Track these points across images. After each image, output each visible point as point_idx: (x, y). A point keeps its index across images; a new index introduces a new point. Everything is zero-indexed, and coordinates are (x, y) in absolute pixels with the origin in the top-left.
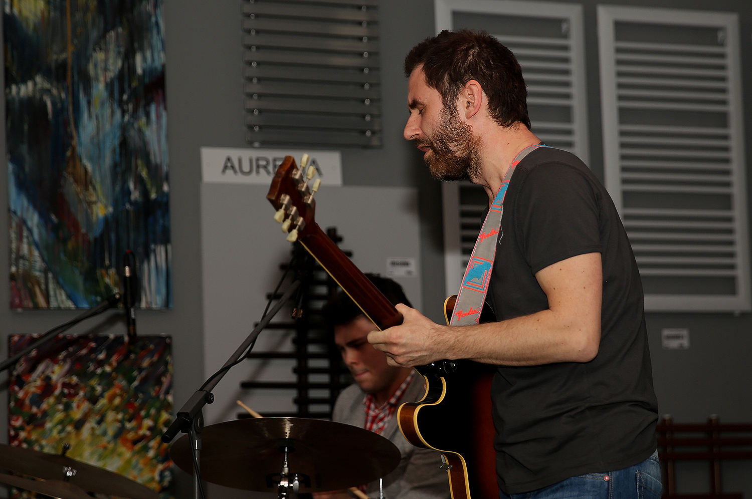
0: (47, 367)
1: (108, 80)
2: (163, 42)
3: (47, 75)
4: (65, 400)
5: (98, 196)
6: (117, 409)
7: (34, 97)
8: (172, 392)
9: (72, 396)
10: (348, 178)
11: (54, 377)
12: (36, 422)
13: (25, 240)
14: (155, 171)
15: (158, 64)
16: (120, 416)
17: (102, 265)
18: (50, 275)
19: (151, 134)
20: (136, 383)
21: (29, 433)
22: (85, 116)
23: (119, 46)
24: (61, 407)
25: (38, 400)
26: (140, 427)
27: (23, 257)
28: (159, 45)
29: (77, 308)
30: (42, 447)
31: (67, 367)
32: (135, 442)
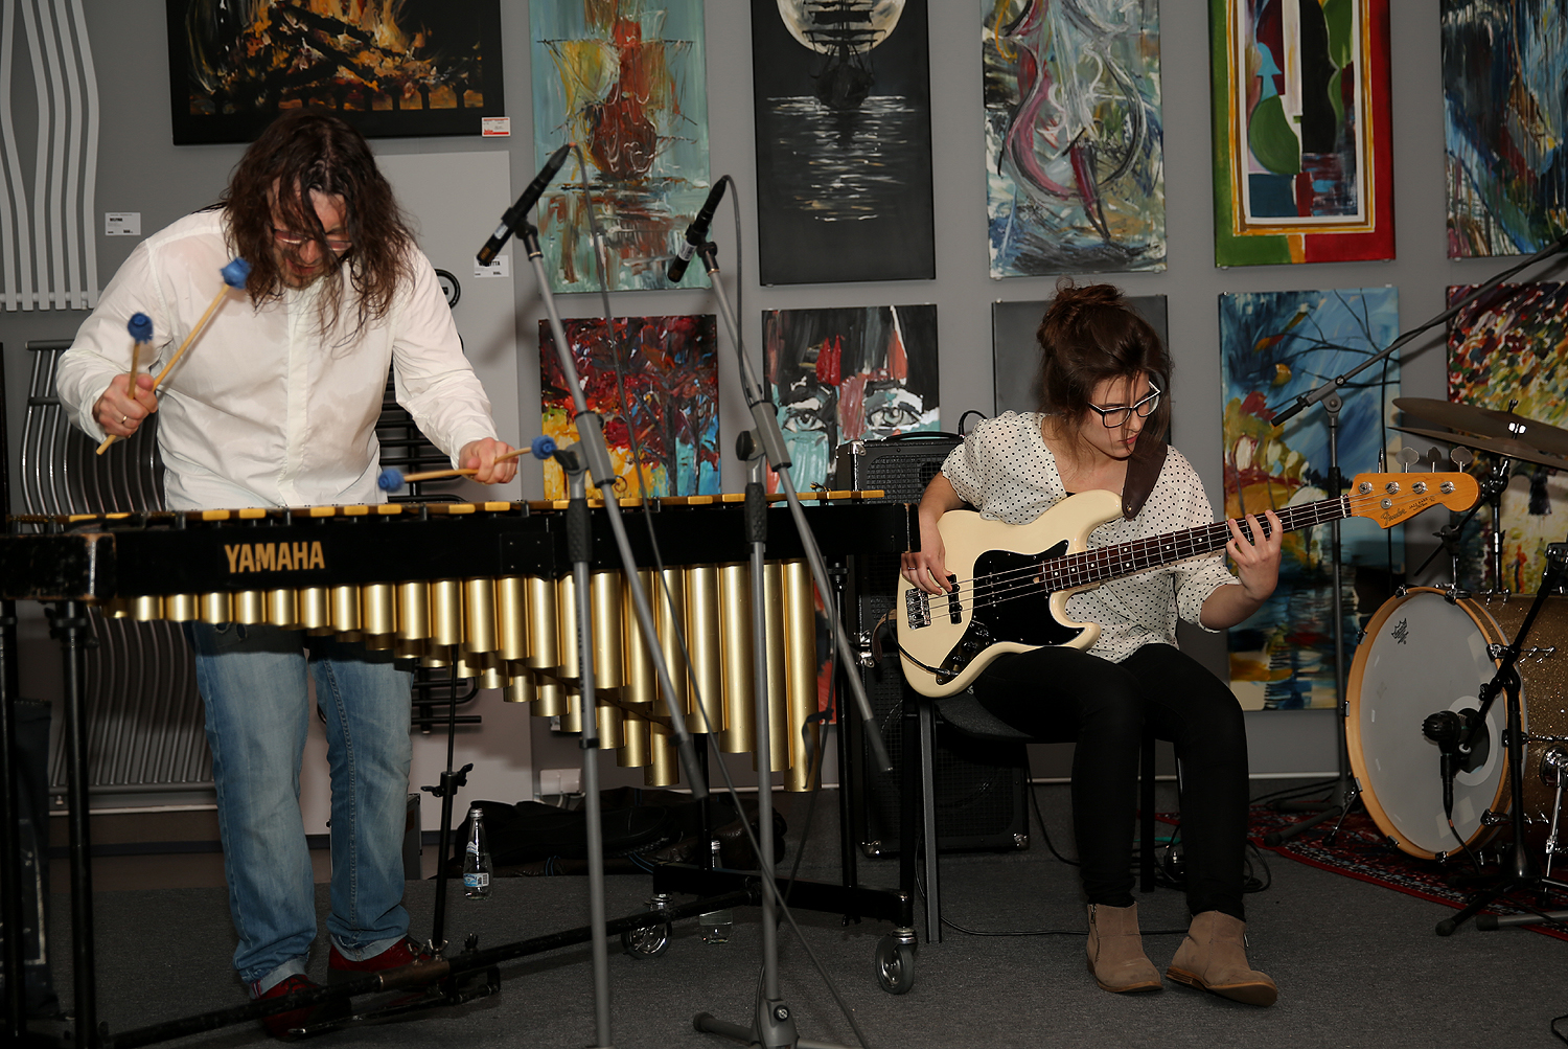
0: (1489, 320)
4: (1509, 354)
5: (1546, 128)
7: (1473, 22)
9: (1517, 350)
11: (1497, 330)
12: (1476, 378)
13: (1463, 183)
17: (1551, 205)
18: (1492, 219)
21: (1471, 390)
22: (1532, 38)
24: (1505, 362)
25: (1479, 355)
27: (1461, 201)
29: (1523, 253)
30: (1483, 403)
31: (1511, 318)
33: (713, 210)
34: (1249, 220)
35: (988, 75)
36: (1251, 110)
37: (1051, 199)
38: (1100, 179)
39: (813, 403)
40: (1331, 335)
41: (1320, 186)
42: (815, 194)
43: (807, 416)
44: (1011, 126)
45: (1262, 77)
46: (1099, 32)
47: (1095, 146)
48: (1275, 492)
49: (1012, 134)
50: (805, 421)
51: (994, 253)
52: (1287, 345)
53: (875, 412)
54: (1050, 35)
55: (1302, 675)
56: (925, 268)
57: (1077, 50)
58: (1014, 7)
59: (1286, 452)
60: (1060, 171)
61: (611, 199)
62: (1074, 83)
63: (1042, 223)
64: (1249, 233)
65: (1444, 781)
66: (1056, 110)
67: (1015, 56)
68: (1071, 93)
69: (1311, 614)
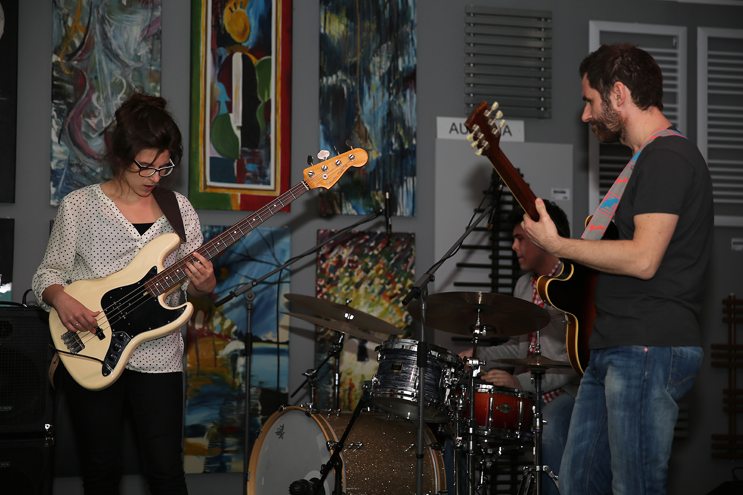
0: (339, 250)
1: (381, 74)
2: (415, 50)
3: (345, 71)
4: (350, 270)
5: (373, 146)
6: (381, 277)
7: (336, 84)
8: (414, 267)
9: (354, 268)
10: (528, 137)
11: (344, 256)
12: (332, 282)
14: (407, 130)
15: (412, 65)
16: (382, 281)
17: (374, 189)
18: (343, 194)
19: (406, 108)
20: (393, 262)
21: (328, 289)
22: (367, 96)
23: (388, 53)
25: (334, 269)
26: (394, 288)
28: (413, 52)
29: (359, 215)
30: (334, 298)
31: (351, 250)
32: (391, 297)
34: (209, 183)
35: (55, 83)
36: (213, 120)
37: (91, 161)
40: (253, 252)
41: (250, 167)
44: (68, 115)
45: (219, 102)
46: (125, 65)
48: (217, 343)
49: (69, 120)
51: (53, 190)
52: (228, 257)
54: (95, 63)
55: (227, 452)
56: (9, 197)
57: (111, 74)
58: (73, 44)
59: (224, 320)
60: (97, 144)
62: (108, 94)
63: (85, 174)
64: (208, 190)
66: (97, 108)
67: (73, 73)
68: (106, 99)
69: (234, 416)
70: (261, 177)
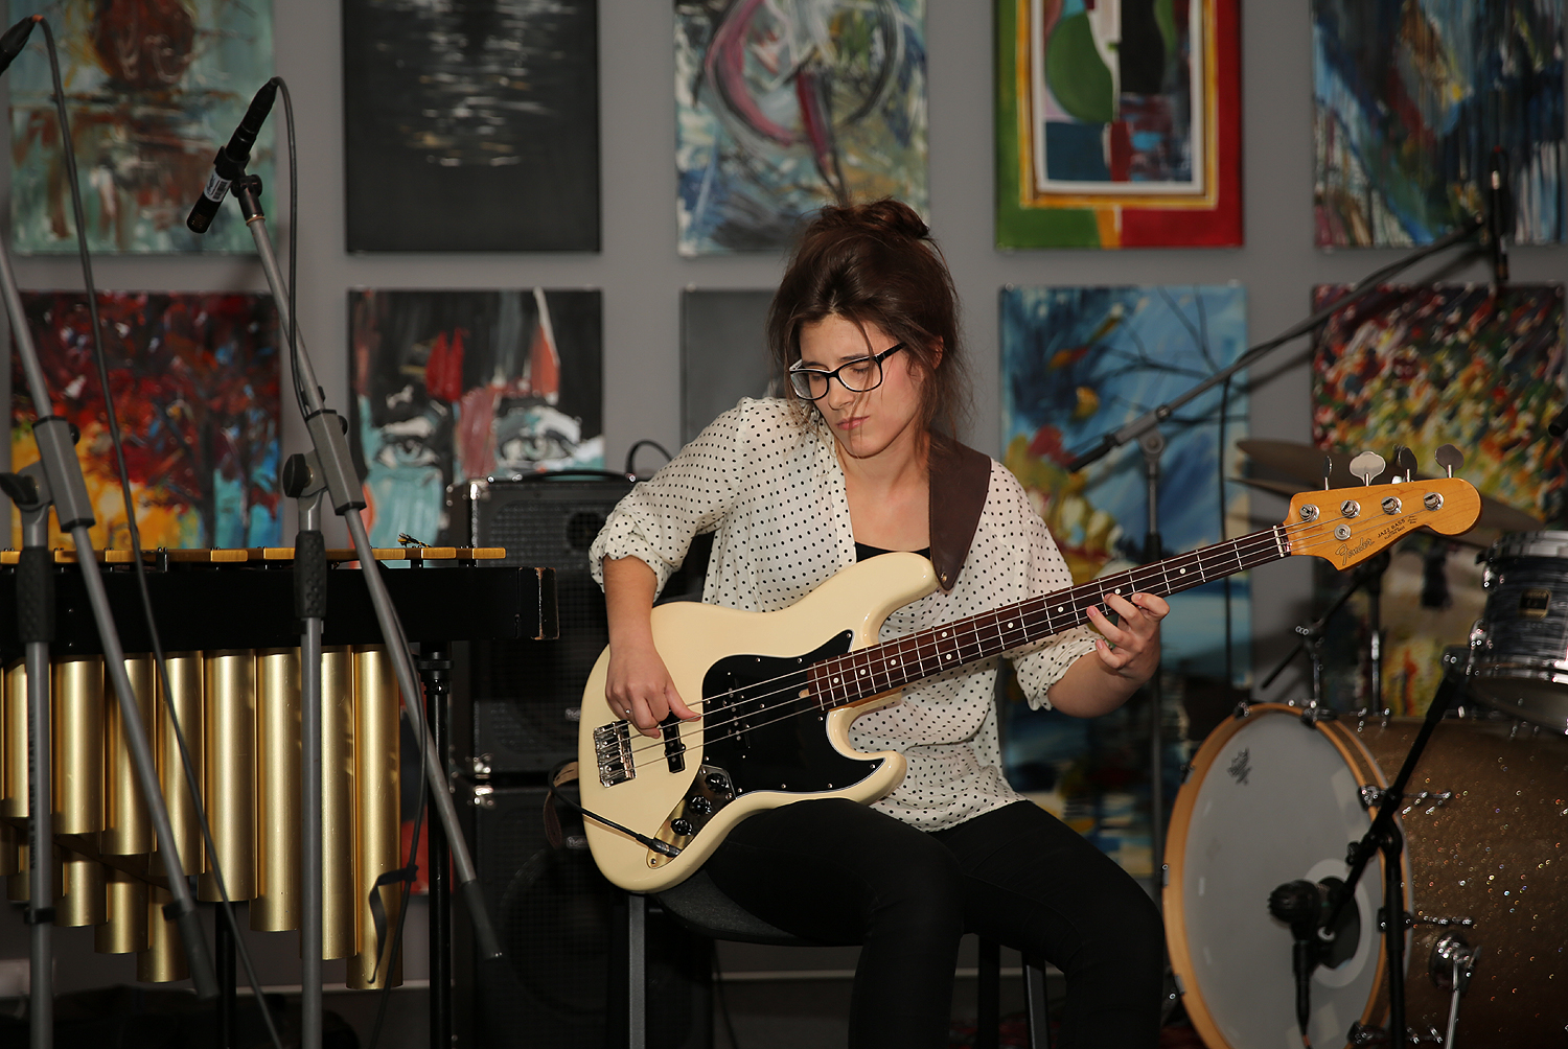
0: (1370, 333)
4: (1396, 383)
5: (1450, 71)
6: (1478, 398)
9: (1407, 378)
11: (1381, 350)
12: (1352, 416)
13: (1338, 143)
14: (1540, 24)
16: (1482, 408)
17: (1456, 177)
18: (1375, 195)
20: (1507, 359)
21: (1344, 433)
25: (1357, 383)
26: (1513, 424)
27: (1334, 169)
29: (1415, 242)
31: (1400, 334)
32: (1505, 448)
33: (257, 129)
34: (1045, 184)
36: (1050, 31)
37: (768, 145)
38: (838, 118)
39: (421, 426)
40: (1155, 349)
41: (1143, 141)
42: (429, 125)
43: (410, 443)
44: (712, 39)
47: (830, 74)
49: (714, 50)
50: (408, 451)
51: (685, 219)
52: (1094, 362)
53: (510, 439)
55: (1108, 827)
56: (587, 238)
59: (1089, 512)
60: (781, 106)
61: (124, 118)
63: (754, 178)
64: (1043, 203)
65: (1298, 980)
66: (775, 19)
70: (1171, 163)
